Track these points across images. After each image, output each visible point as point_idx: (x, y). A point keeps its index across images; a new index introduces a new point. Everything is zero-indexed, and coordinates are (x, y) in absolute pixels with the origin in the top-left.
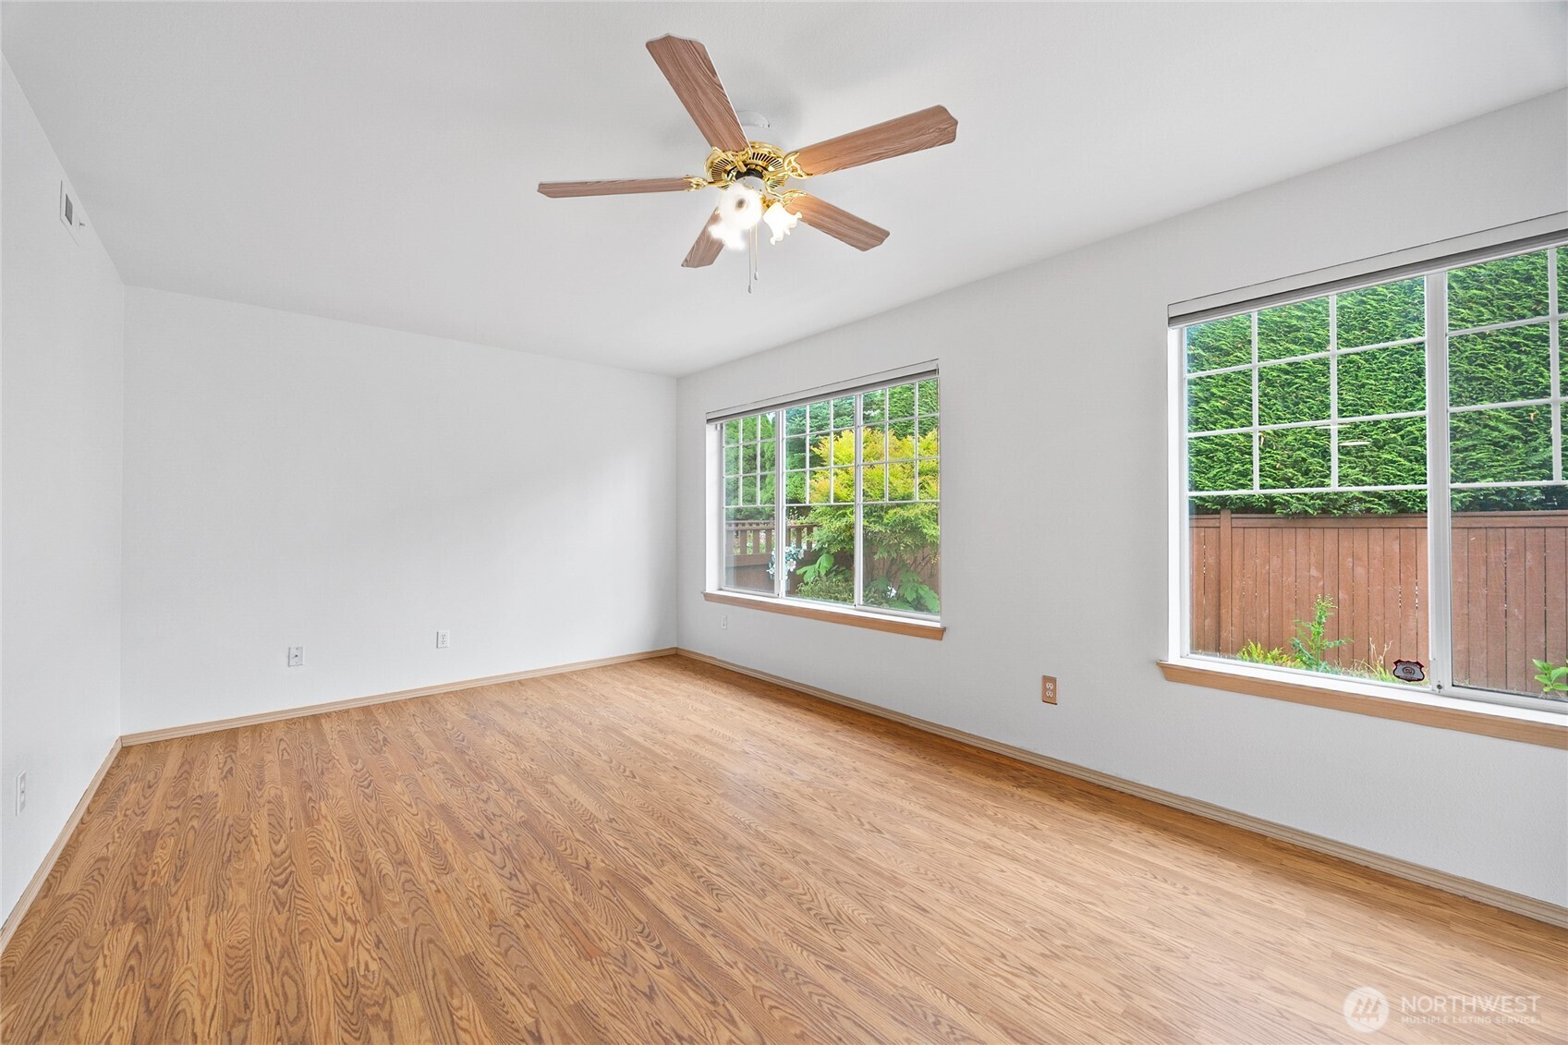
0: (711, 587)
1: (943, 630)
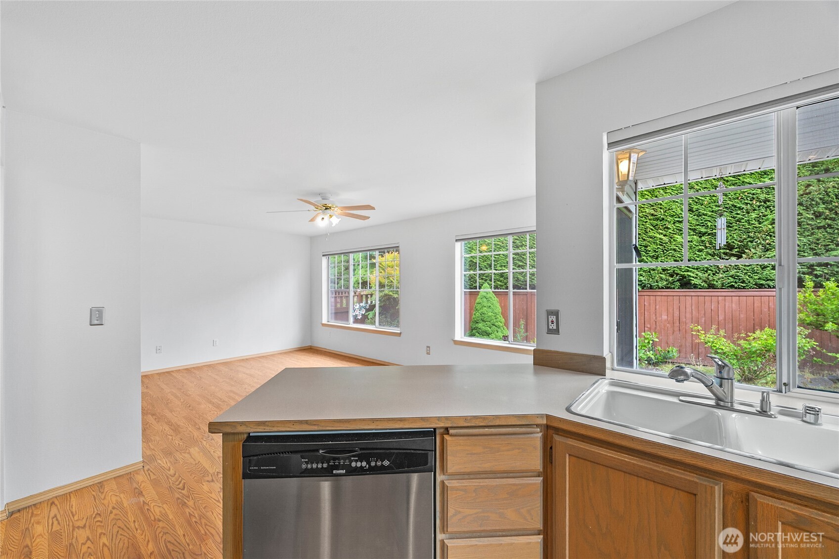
0: (324, 321)
1: (401, 333)
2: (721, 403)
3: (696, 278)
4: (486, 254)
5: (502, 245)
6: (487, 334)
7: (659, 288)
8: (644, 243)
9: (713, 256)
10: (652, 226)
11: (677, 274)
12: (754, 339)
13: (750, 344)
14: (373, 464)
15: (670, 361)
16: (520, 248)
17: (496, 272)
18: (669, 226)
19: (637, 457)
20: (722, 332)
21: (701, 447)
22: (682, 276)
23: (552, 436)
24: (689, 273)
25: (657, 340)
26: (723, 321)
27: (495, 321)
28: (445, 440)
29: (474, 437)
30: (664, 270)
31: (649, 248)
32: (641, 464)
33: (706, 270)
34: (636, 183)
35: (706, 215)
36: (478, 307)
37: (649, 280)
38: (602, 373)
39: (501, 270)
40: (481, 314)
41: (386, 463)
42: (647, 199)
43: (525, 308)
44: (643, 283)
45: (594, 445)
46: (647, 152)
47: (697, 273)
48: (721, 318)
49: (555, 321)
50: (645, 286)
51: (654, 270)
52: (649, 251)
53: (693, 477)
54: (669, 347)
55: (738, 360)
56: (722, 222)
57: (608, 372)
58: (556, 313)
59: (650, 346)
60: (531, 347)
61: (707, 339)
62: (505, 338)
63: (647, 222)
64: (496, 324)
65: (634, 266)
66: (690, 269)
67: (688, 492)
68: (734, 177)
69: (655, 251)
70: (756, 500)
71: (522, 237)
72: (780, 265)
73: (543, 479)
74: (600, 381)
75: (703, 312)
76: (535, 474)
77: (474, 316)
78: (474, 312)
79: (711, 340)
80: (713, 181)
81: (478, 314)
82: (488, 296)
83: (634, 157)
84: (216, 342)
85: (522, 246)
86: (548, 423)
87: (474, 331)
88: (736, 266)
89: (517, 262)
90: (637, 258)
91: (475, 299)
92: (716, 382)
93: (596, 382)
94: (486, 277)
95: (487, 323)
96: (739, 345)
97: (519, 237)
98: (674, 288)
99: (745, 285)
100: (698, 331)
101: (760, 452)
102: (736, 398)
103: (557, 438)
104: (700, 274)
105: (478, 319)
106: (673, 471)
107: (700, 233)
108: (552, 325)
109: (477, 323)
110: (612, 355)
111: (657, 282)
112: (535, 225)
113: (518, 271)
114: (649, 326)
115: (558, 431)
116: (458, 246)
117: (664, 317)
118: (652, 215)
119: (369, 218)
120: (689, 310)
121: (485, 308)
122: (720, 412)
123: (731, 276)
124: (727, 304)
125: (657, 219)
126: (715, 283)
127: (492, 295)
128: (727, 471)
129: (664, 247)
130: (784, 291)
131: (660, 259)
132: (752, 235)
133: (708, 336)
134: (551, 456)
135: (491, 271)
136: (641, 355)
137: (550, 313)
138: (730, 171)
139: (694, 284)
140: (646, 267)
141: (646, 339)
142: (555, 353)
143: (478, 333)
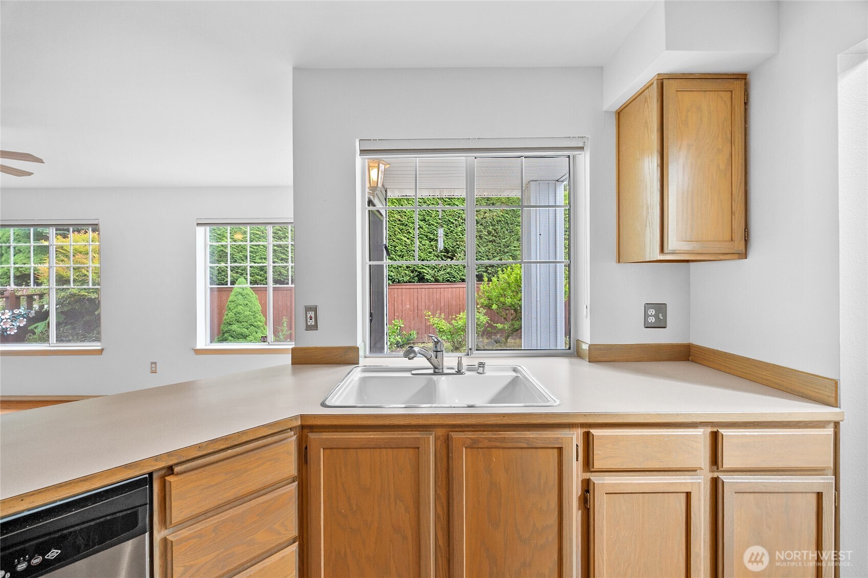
1: (102, 350)
2: (437, 370)
3: (428, 274)
4: (241, 243)
5: (262, 235)
6: (244, 337)
7: (404, 283)
8: (394, 244)
9: (438, 257)
10: (399, 229)
11: (416, 271)
12: (460, 318)
13: (457, 323)
14: (21, 566)
15: (412, 342)
16: (283, 240)
17: (253, 264)
18: (411, 231)
19: (379, 431)
20: (443, 316)
21: (425, 409)
22: (419, 272)
23: (307, 435)
24: (424, 270)
25: (403, 326)
26: (443, 307)
27: (253, 320)
28: (167, 484)
29: (212, 466)
30: (407, 267)
31: (397, 248)
32: (383, 437)
33: (433, 268)
34: (386, 191)
35: (433, 225)
36: (232, 305)
37: (397, 275)
38: (355, 362)
39: (260, 263)
40: (235, 314)
42: (395, 206)
43: (289, 304)
44: (393, 278)
45: (345, 432)
46: (392, 166)
47: (429, 270)
48: (442, 305)
49: (313, 317)
50: (394, 281)
51: (400, 267)
52: (398, 251)
53: (417, 434)
54: (411, 331)
55: (451, 335)
56: (441, 232)
57: (362, 361)
58: (314, 309)
59: (398, 331)
60: (290, 345)
61: (434, 321)
62: (264, 339)
63: (395, 226)
64: (255, 324)
65: (385, 263)
66: (424, 267)
67: (414, 448)
68: (449, 199)
69: (401, 251)
70: (452, 437)
71: (285, 228)
72: (468, 266)
73: (299, 483)
74: (355, 369)
75: (432, 301)
76: (290, 480)
77: (225, 317)
78: (227, 312)
79: (437, 322)
80: (438, 200)
81: (231, 314)
82: (244, 292)
83: (382, 167)
85: (285, 238)
86: (303, 423)
87: (226, 335)
88: (450, 265)
89: (280, 255)
90: (387, 257)
91: (228, 297)
92: (433, 354)
93: (351, 371)
94: (242, 270)
95: (243, 323)
96: (452, 324)
97: (282, 228)
98: (414, 283)
99: (455, 279)
100: (429, 316)
101: (457, 401)
102: (445, 364)
103: (312, 436)
104: (430, 271)
105: (231, 320)
106: (404, 434)
107: (430, 238)
108: (311, 320)
109: (230, 324)
110: (365, 344)
111: (403, 277)
112: (293, 217)
113: (281, 264)
114: (397, 315)
115: (313, 428)
116: (200, 231)
117: (408, 306)
118: (399, 220)
119: (30, 173)
120: (423, 299)
121: (241, 307)
122: (435, 377)
123: (448, 273)
124: (445, 294)
125: (403, 224)
126: (439, 278)
127: (250, 292)
128: (436, 422)
129: (408, 248)
130: (470, 283)
131: (404, 258)
132: (458, 243)
133: (435, 319)
134: (306, 456)
135: (247, 264)
136: (392, 340)
137: (308, 309)
138: (445, 194)
139: (427, 279)
140: (395, 264)
141: (395, 325)
142: (314, 349)
143: (232, 337)
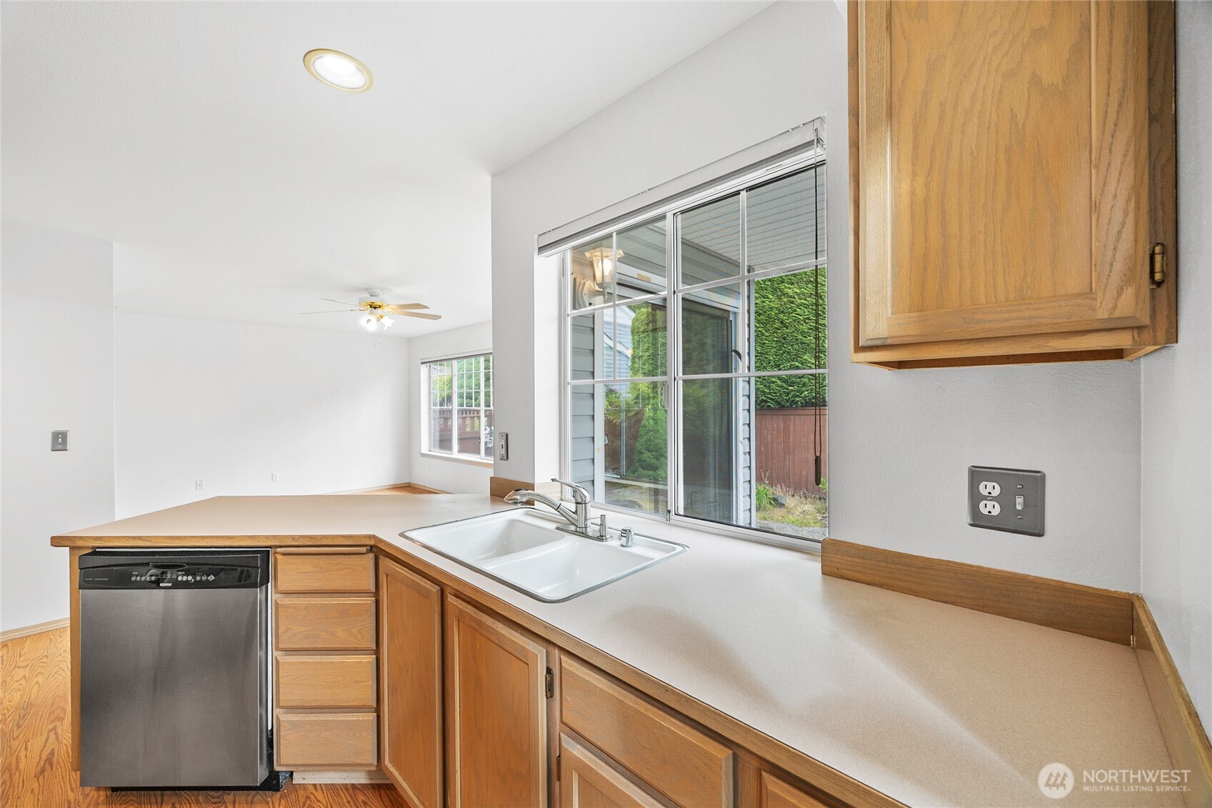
0: (425, 450)
14: (198, 578)
28: (276, 559)
29: (304, 556)
32: (411, 577)
41: (212, 578)
49: (504, 445)
58: (505, 437)
76: (366, 594)
84: (276, 475)
86: (375, 544)
108: (502, 450)
119: (440, 317)
137: (501, 436)
142: (505, 481)
